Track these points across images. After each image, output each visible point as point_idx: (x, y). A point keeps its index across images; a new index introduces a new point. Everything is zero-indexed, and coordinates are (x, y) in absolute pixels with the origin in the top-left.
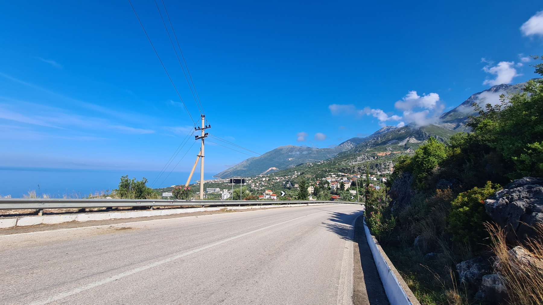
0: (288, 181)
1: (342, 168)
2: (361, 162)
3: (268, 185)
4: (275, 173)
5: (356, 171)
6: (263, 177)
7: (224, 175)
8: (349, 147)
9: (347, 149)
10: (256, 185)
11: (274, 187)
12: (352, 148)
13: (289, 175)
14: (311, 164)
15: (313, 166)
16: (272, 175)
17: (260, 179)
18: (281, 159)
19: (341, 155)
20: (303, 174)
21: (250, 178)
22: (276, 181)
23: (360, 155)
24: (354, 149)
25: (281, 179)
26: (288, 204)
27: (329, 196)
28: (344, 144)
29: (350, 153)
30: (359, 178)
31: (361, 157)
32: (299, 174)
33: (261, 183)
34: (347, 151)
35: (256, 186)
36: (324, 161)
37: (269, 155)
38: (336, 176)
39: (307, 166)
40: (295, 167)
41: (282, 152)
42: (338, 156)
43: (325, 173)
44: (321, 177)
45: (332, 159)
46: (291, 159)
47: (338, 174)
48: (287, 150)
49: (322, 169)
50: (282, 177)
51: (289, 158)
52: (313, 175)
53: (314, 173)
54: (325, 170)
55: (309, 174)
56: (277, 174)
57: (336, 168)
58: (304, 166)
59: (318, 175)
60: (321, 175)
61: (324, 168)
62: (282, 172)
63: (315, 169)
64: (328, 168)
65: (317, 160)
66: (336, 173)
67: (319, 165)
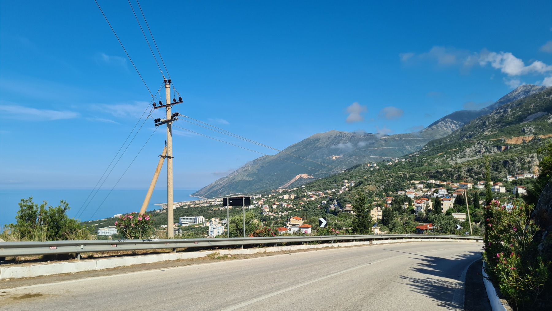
0: (332, 200)
1: (435, 171)
2: (474, 158)
3: (295, 207)
4: (307, 184)
5: (465, 176)
6: (285, 193)
7: (212, 192)
8: (448, 130)
9: (445, 134)
10: (272, 208)
11: (306, 211)
12: (454, 132)
13: (333, 188)
14: (375, 165)
15: (379, 169)
16: (302, 188)
17: (279, 197)
18: (318, 158)
19: (433, 146)
20: (360, 184)
21: (260, 196)
22: (308, 200)
23: (471, 144)
24: (458, 133)
25: (319, 195)
26: (334, 242)
27: (412, 225)
28: (439, 124)
29: (450, 142)
30: (471, 190)
31: (473, 148)
32: (353, 184)
33: (281, 205)
34: (445, 139)
35: (271, 210)
36: (400, 158)
37: (295, 151)
38: (425, 186)
39: (367, 169)
40: (344, 172)
41: (318, 144)
42: (426, 148)
43: (403, 182)
44: (396, 190)
45: (416, 155)
46: (336, 157)
47: (429, 183)
48: (328, 141)
49: (397, 173)
50: (320, 192)
51: (333, 156)
52: (379, 187)
53: (382, 182)
54: (403, 176)
55: (371, 185)
56: (310, 186)
57: (424, 171)
58: (362, 169)
59: (389, 186)
60: (394, 185)
61: (400, 173)
62: (319, 183)
63: (382, 175)
64: (409, 172)
65: (386, 157)
66: (424, 180)
67: (390, 167)
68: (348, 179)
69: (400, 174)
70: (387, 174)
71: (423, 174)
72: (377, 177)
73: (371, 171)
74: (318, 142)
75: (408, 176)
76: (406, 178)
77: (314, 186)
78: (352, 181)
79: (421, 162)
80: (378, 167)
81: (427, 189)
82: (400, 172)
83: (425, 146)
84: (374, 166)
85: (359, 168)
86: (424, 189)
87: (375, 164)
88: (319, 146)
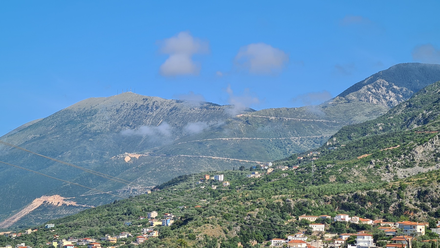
1: (351, 195)
4: (60, 221)
8: (380, 105)
15: (230, 187)
20: (186, 222)
24: (400, 112)
25: (89, 246)
28: (362, 90)
37: (34, 139)
38: (328, 229)
39: (203, 187)
40: (149, 192)
41: (92, 123)
42: (335, 143)
43: (283, 218)
44: (266, 237)
45: (312, 157)
46: (133, 156)
47: (337, 222)
48: (116, 117)
49: (270, 198)
50: (90, 241)
51: (127, 153)
52: (229, 228)
53: (236, 218)
54: (282, 205)
55: (211, 223)
56: (67, 225)
57: (329, 195)
58: (193, 186)
59: (251, 228)
60: (263, 225)
61: (276, 197)
62: (90, 217)
63: (238, 201)
64: (295, 195)
65: (247, 161)
66: (328, 214)
67: (255, 184)
68: (158, 210)
69: (277, 199)
70: (247, 199)
71: (325, 200)
72: (226, 207)
73: (212, 192)
74: (91, 120)
75: (293, 204)
76: (290, 210)
77: (77, 226)
78: (169, 215)
79: (323, 173)
80: (228, 184)
81: (334, 235)
82: (276, 194)
83: (332, 137)
84: (220, 179)
85: (185, 183)
86: (326, 235)
87: (222, 176)
88: (95, 128)
